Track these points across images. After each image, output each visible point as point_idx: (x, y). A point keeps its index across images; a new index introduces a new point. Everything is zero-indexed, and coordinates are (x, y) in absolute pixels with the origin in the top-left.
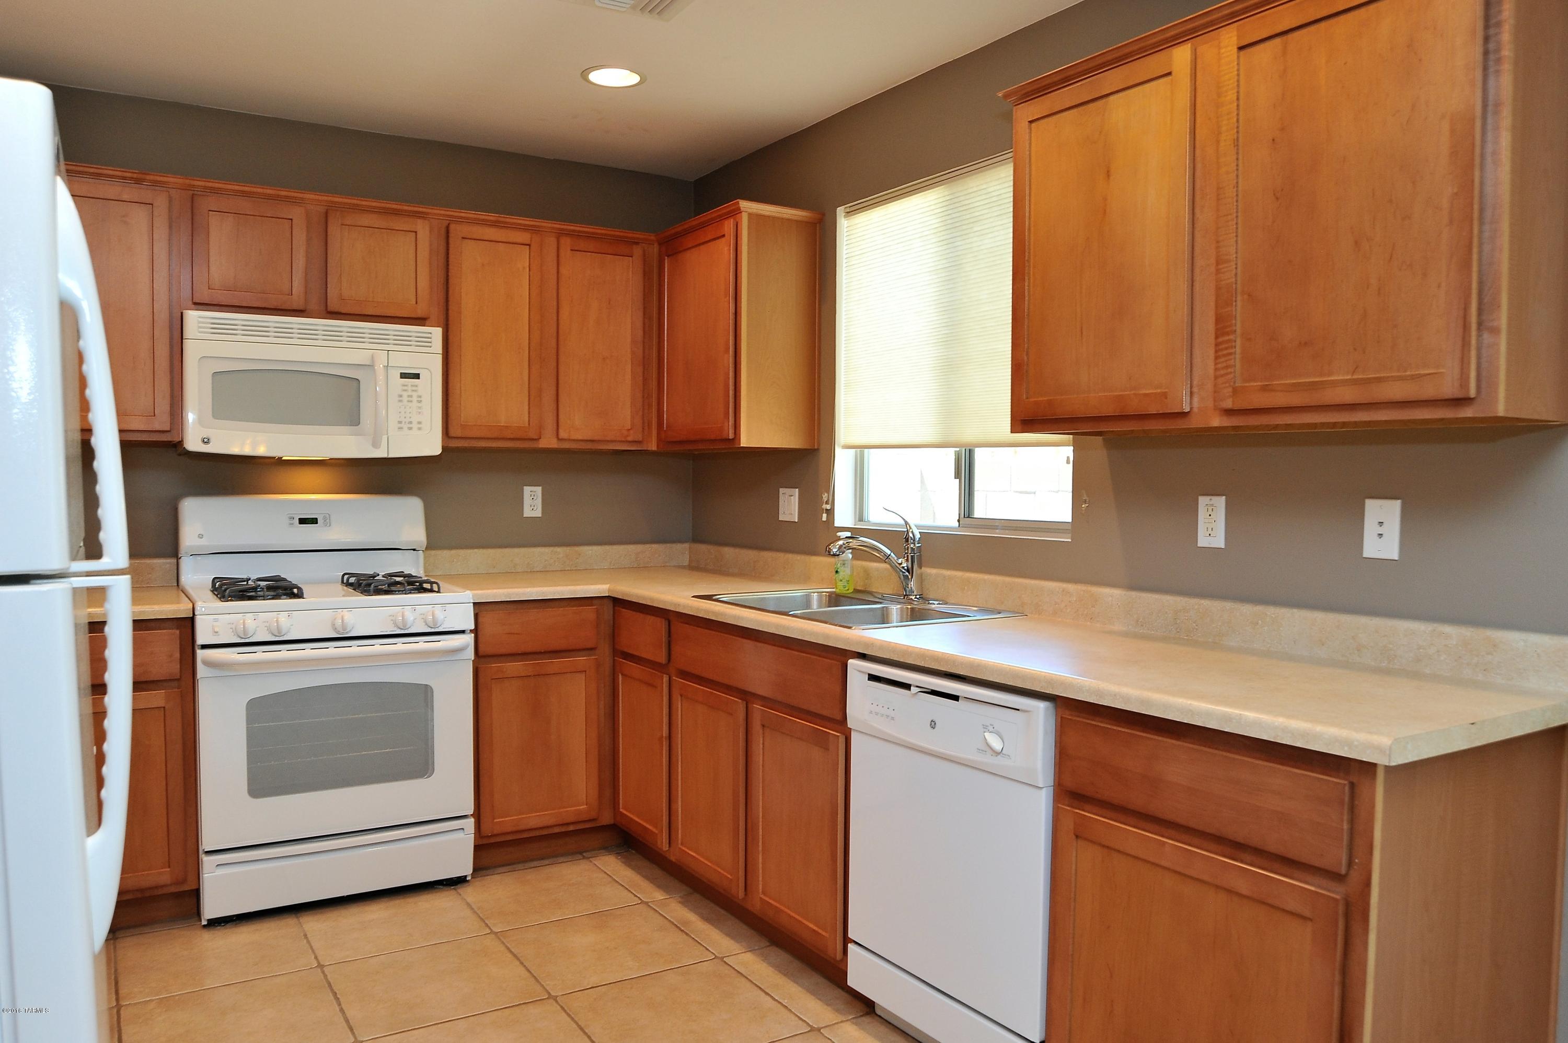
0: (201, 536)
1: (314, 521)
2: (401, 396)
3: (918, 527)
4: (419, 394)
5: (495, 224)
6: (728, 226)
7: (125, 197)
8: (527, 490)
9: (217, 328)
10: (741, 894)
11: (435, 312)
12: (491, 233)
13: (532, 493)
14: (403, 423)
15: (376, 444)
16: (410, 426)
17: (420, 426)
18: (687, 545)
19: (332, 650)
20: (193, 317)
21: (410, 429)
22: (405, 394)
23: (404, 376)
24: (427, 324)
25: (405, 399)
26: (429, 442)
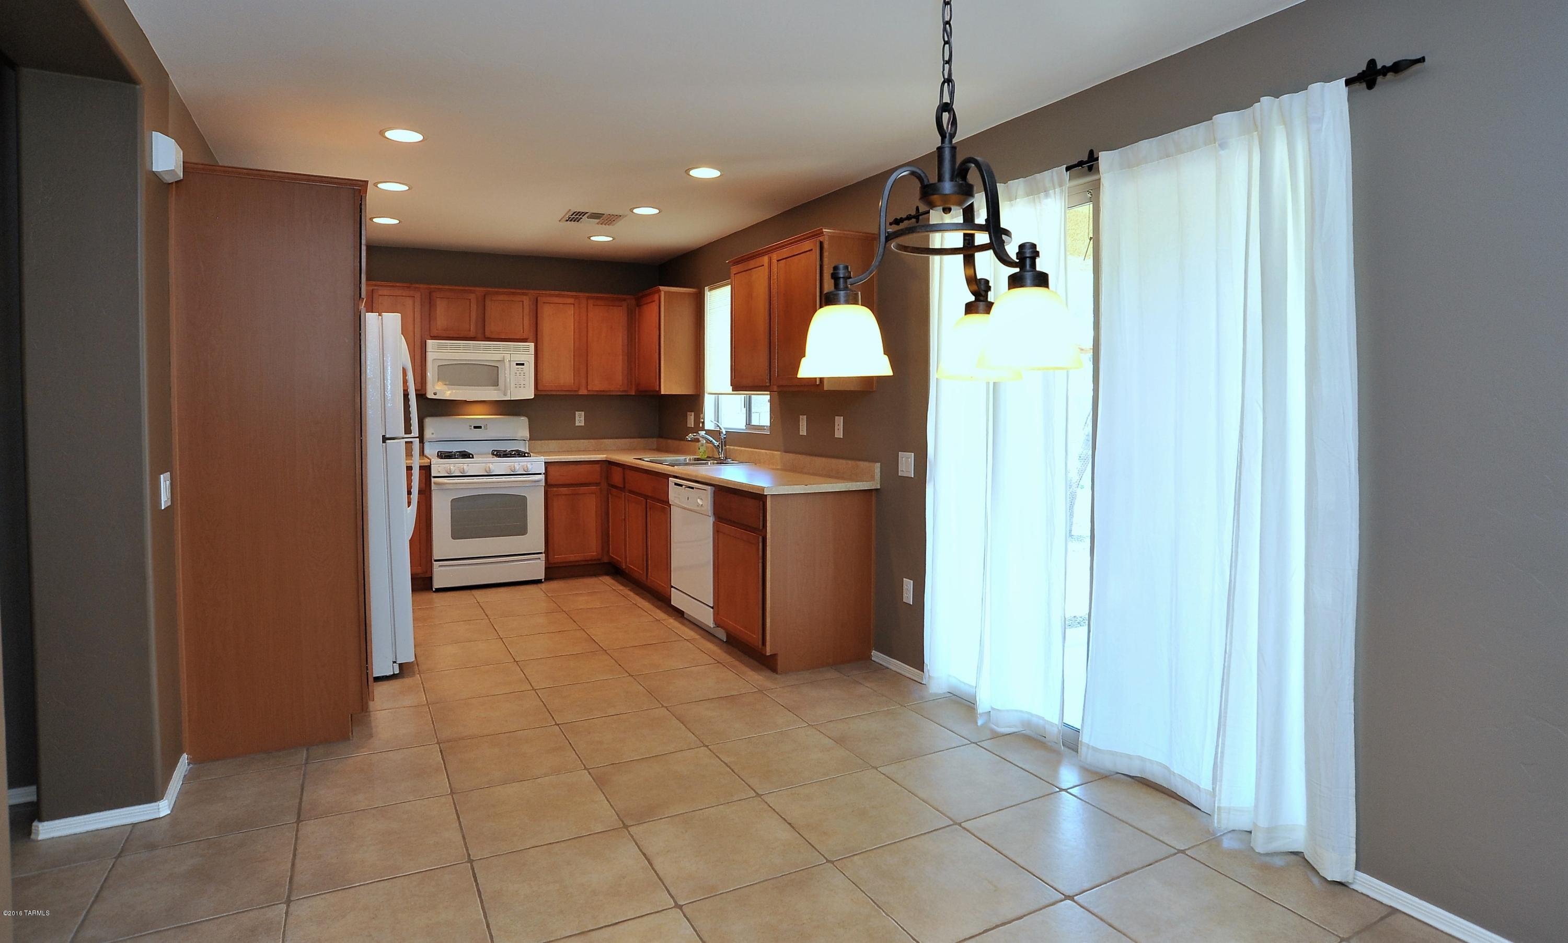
0: (433, 434)
1: (480, 427)
2: (516, 373)
3: (725, 428)
4: (524, 372)
5: (557, 296)
6: (656, 296)
7: (404, 295)
8: (577, 413)
9: (440, 347)
10: (645, 578)
11: (532, 336)
12: (556, 300)
13: (579, 415)
14: (517, 385)
15: (505, 395)
17: (525, 386)
18: (655, 440)
19: (485, 479)
20: (430, 342)
21: (520, 387)
22: (519, 372)
23: (517, 364)
24: (528, 341)
25: (518, 374)
26: (528, 393)
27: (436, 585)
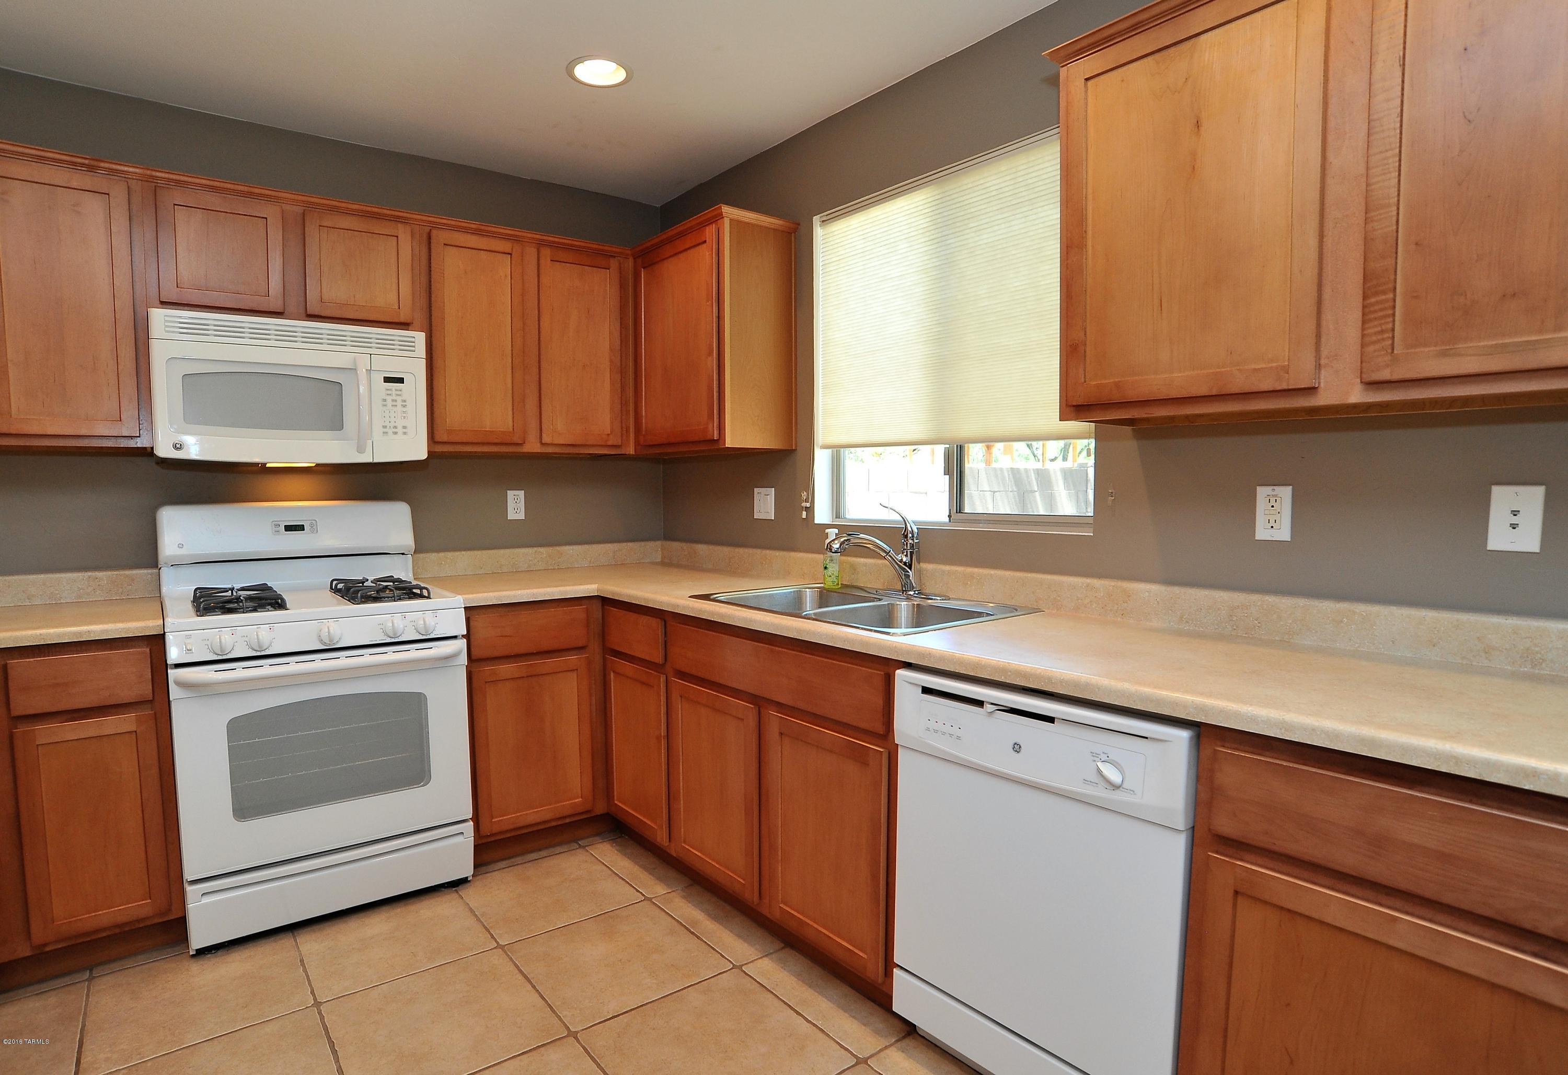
0: (180, 544)
1: (301, 528)
2: (385, 400)
3: (915, 523)
4: (404, 398)
5: (477, 232)
6: (710, 231)
7: (81, 185)
8: (510, 494)
9: (183, 327)
10: (756, 899)
11: (419, 317)
12: (472, 240)
13: (514, 497)
14: (388, 427)
15: (360, 450)
16: (395, 430)
17: (405, 430)
18: (659, 543)
19: (319, 663)
20: (159, 317)
21: (395, 433)
22: (389, 399)
23: (387, 380)
24: (410, 328)
25: (389, 403)
26: (417, 450)
27: (198, 940)
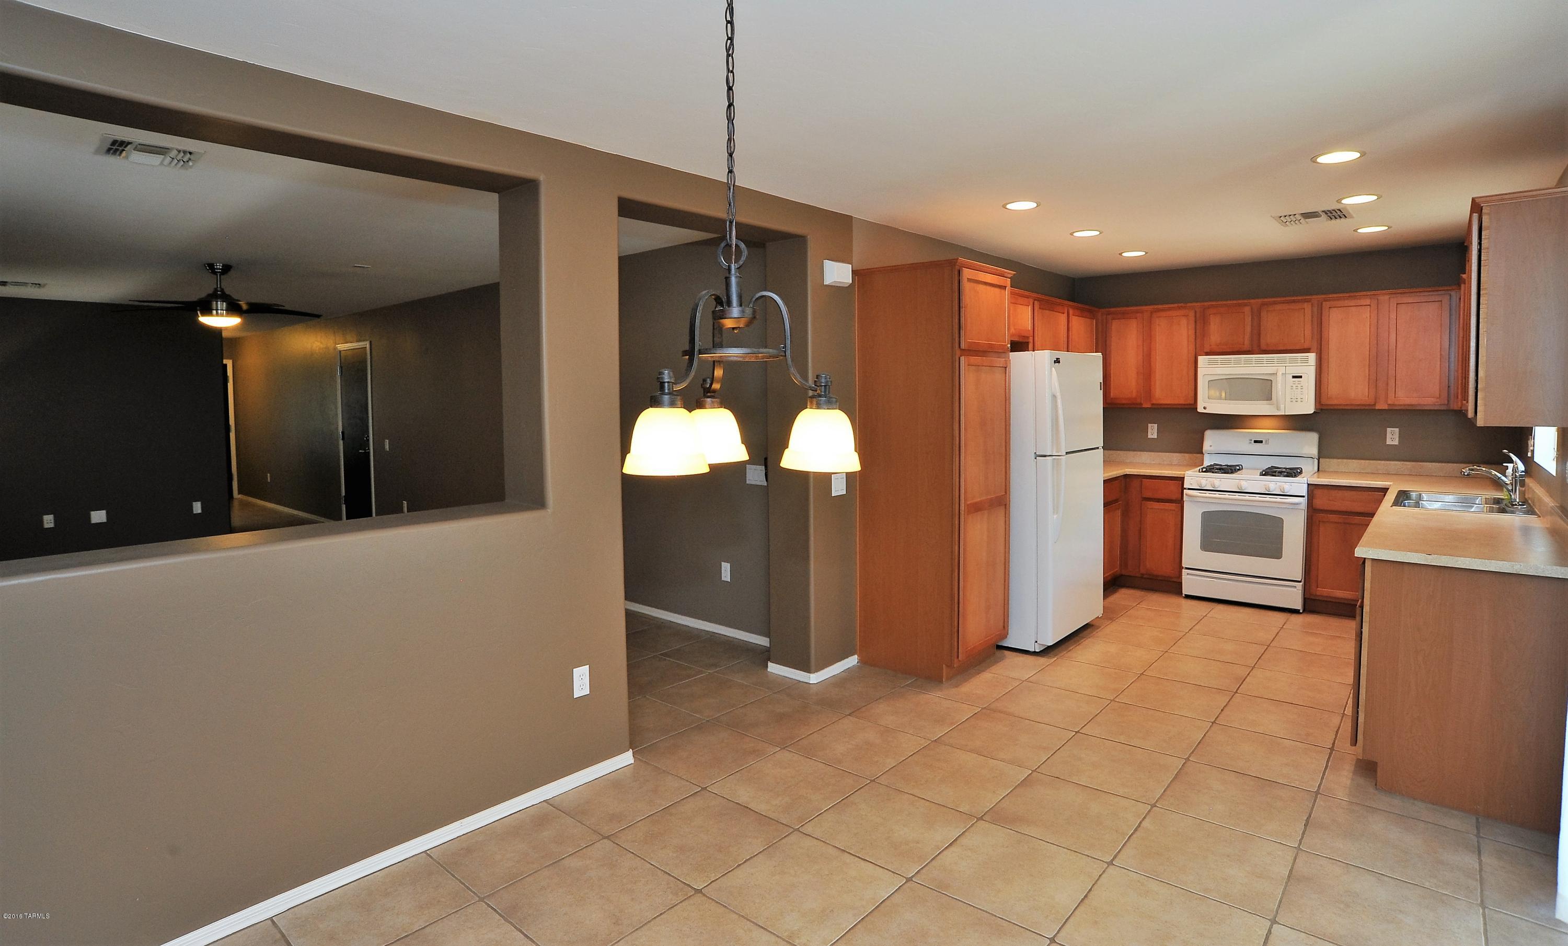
0: (1212, 446)
1: (1261, 442)
2: (1292, 386)
4: (1303, 385)
5: (1349, 298)
8: (1387, 430)
9: (1210, 363)
11: (1315, 346)
12: (1347, 302)
13: (1389, 432)
14: (1293, 398)
15: (1278, 409)
16: (1298, 400)
17: (1303, 400)
19: (1237, 496)
20: (1202, 360)
22: (1294, 386)
23: (1294, 377)
24: (1311, 351)
25: (1294, 387)
26: (1308, 407)
27: (1186, 592)
